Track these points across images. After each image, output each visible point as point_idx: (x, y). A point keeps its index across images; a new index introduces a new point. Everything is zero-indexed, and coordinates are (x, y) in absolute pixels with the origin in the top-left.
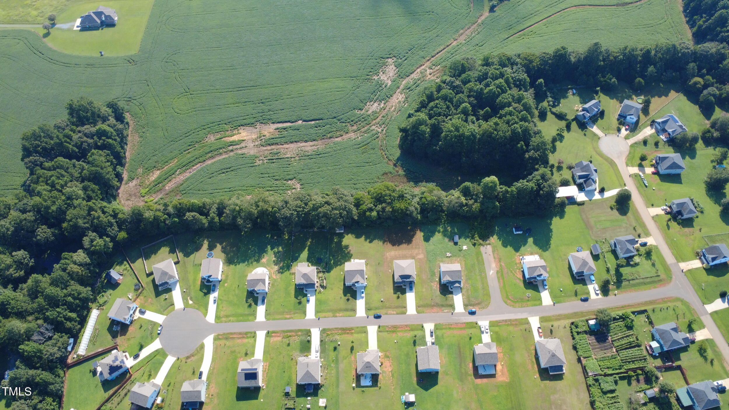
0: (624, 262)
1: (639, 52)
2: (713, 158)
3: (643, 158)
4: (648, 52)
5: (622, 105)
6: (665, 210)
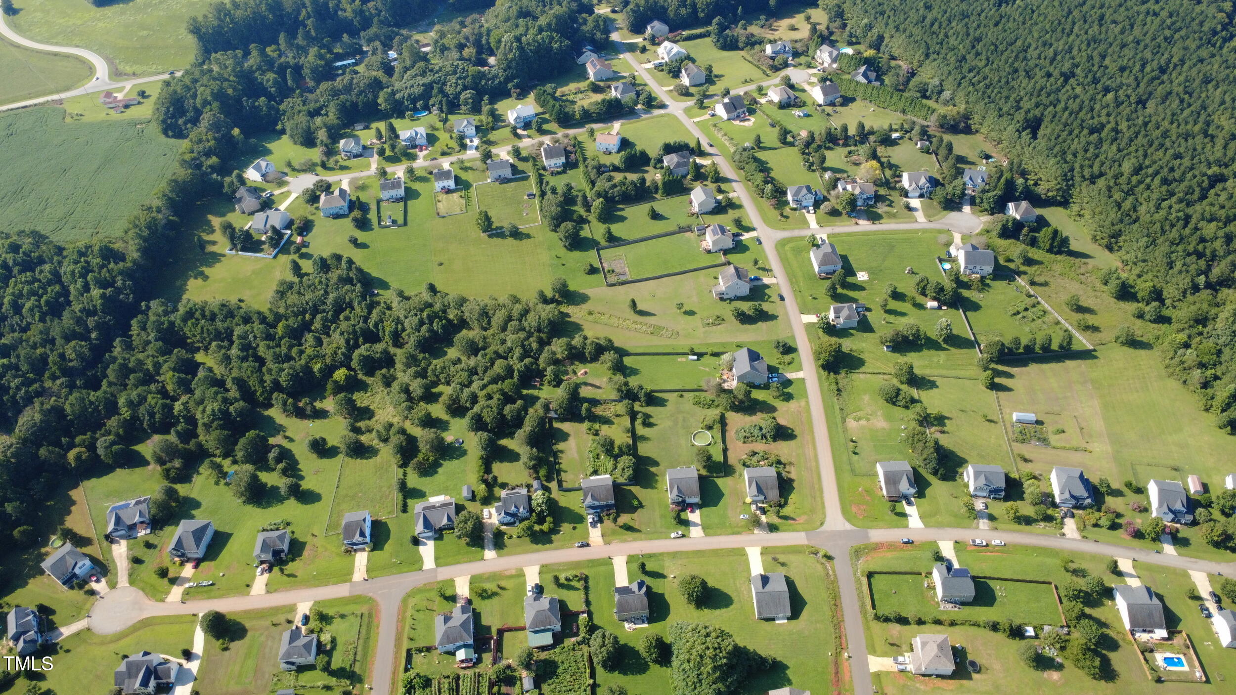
0: (323, 659)
2: (212, 481)
3: (163, 573)
5: (48, 572)
6: (263, 571)
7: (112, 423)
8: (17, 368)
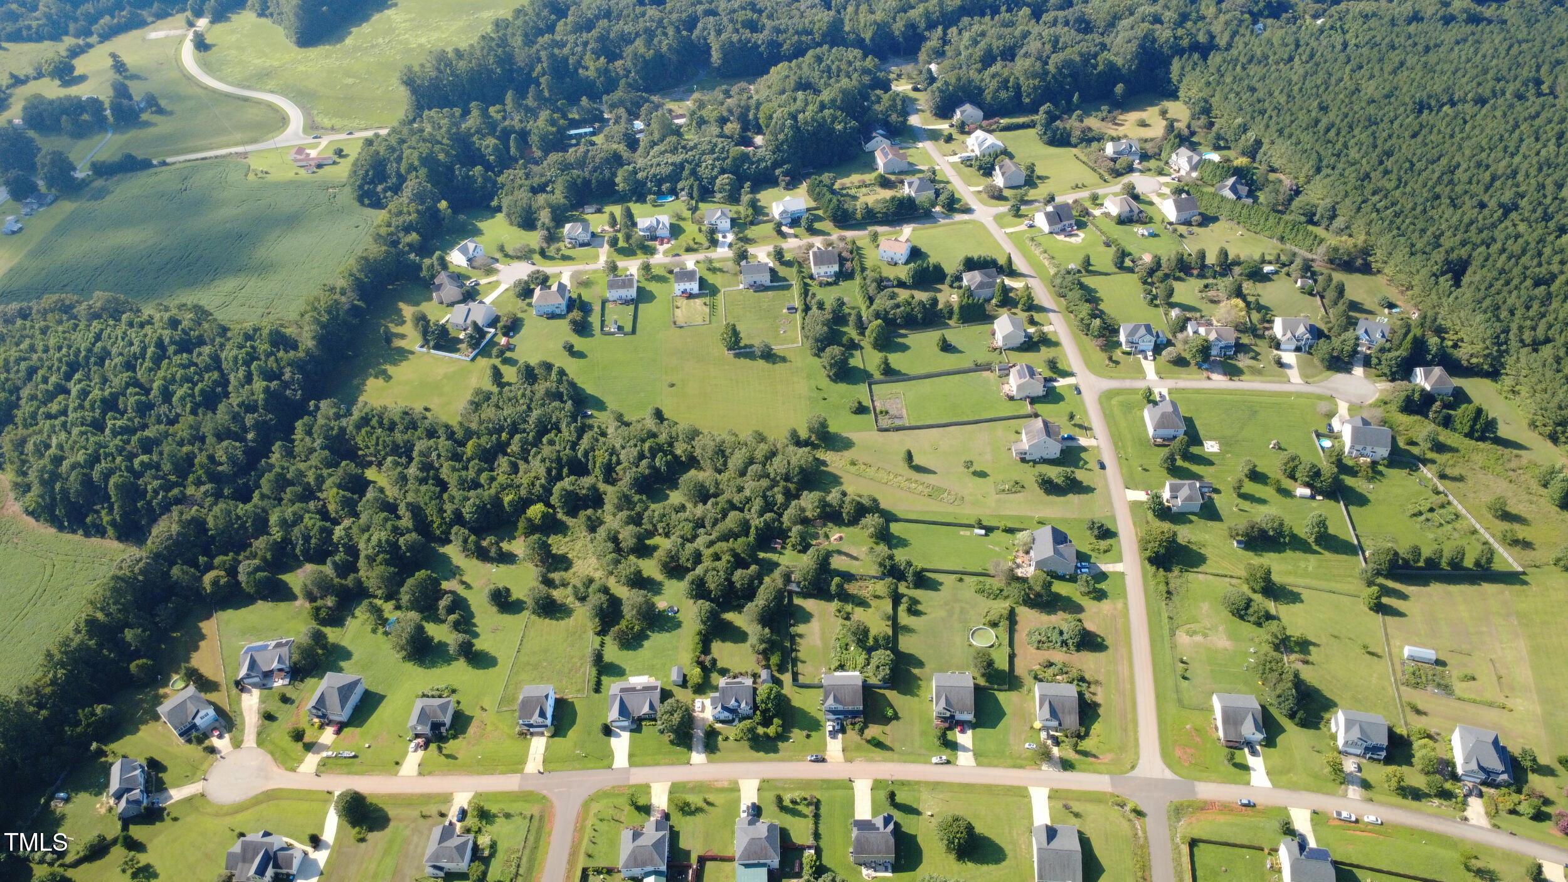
0: (478, 867)
1: (78, 639)
2: (369, 628)
3: (298, 736)
4: (91, 623)
5: (164, 719)
6: (418, 747)
7: (260, 544)
8: (157, 467)
